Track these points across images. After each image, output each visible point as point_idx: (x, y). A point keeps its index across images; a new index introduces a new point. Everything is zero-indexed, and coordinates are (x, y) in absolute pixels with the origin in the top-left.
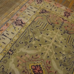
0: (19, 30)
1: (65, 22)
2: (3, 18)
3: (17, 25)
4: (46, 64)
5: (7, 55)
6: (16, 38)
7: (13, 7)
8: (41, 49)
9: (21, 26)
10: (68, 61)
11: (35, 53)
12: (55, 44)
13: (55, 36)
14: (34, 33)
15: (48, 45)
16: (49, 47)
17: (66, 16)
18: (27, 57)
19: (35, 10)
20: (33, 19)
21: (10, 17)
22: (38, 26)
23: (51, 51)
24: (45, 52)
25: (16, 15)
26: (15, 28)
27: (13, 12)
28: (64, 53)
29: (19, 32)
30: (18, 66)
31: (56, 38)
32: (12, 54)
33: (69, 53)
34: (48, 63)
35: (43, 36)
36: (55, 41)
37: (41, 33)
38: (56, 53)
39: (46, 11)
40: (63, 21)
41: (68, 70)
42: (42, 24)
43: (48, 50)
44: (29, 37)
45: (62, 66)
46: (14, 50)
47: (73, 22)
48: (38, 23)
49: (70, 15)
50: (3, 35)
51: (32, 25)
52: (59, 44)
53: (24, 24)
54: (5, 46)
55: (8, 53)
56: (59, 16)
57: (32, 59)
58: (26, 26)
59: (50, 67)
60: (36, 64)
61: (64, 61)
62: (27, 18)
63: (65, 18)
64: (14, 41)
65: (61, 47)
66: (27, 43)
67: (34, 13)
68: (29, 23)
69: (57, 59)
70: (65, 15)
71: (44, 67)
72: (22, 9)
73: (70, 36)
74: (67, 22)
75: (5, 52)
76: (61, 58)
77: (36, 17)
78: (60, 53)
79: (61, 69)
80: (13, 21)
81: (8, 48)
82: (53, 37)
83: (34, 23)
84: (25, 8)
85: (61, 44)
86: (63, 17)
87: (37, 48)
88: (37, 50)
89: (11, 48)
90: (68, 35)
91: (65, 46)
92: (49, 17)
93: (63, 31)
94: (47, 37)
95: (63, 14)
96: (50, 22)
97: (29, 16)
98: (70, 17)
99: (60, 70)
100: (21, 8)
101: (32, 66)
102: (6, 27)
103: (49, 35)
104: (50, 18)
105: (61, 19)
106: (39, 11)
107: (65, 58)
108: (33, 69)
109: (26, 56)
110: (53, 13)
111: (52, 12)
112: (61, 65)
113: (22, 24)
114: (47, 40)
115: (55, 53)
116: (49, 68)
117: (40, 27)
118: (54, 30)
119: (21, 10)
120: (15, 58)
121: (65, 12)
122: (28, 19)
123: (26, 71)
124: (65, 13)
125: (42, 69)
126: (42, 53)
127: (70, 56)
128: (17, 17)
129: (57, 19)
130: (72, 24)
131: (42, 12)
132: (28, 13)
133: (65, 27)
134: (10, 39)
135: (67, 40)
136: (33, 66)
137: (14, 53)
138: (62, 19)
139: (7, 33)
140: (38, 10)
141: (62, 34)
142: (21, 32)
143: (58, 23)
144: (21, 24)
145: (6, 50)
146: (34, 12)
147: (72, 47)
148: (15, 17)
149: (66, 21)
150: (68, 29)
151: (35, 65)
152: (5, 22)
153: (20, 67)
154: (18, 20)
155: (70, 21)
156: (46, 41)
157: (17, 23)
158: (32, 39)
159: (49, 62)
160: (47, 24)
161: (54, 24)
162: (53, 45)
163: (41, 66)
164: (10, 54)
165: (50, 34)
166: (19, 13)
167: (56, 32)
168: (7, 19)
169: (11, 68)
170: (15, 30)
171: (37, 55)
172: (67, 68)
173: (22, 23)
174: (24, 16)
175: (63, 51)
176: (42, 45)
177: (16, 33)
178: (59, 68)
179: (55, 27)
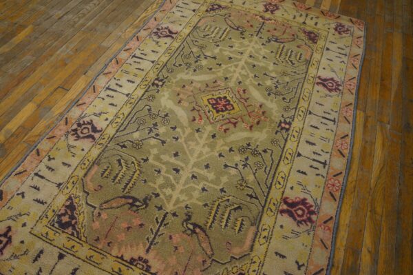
0: (167, 46)
1: (267, 22)
2: (125, 28)
3: (160, 37)
4: (237, 93)
5: (152, 88)
6: (164, 59)
7: (142, 6)
8: (222, 71)
9: (170, 38)
10: (284, 87)
11: (211, 78)
12: (250, 60)
13: (250, 49)
14: (202, 47)
15: (236, 63)
16: (240, 67)
17: (269, 12)
18: (195, 87)
19: (193, 6)
20: (193, 24)
21: (141, 25)
22: (208, 35)
23: (243, 72)
24: (231, 75)
25: (153, 19)
26: (157, 43)
27: (144, 15)
28: (273, 75)
29: (169, 48)
30: (180, 102)
31: (251, 51)
32: (162, 86)
33: (284, 74)
34: (241, 92)
35: (221, 50)
36: (251, 56)
37: (218, 46)
38: (255, 76)
39: (220, 6)
40: (263, 21)
41: (288, 101)
42: (216, 31)
43: (237, 72)
44: (191, 55)
45: (273, 95)
46: (166, 78)
47: (285, 21)
48: (207, 29)
49: (277, 9)
50: (134, 56)
51: (195, 33)
52: (260, 62)
53: (175, 34)
54: (144, 73)
55: (153, 84)
56: (253, 12)
57: (207, 89)
58: (182, 38)
59: (248, 99)
60: (218, 96)
61: (276, 87)
62: (180, 23)
63: (268, 15)
64: (161, 63)
65: (264, 65)
66: (190, 64)
67: (193, 13)
68: (187, 31)
69: (259, 84)
70: (267, 10)
71: (234, 99)
72: (165, 7)
73: (282, 46)
74: (273, 21)
75: (146, 83)
76: (269, 83)
77: (200, 20)
78: (265, 74)
79: (272, 101)
80: (150, 31)
81: (152, 76)
82: (244, 50)
83: (198, 30)
84: (171, 5)
85: (264, 60)
86: (261, 14)
87: (213, 70)
88: (214, 73)
89: (158, 75)
90: (277, 45)
91: (274, 64)
92: (230, 16)
93: (265, 39)
94: (230, 52)
95: (261, 8)
96: (233, 26)
97: (182, 19)
98: (278, 13)
99: (269, 102)
100: (161, 6)
101: (208, 100)
102: (137, 43)
103: (234, 48)
104: (232, 18)
105: (258, 17)
106: (204, 8)
107: (277, 82)
108: (213, 105)
109: (194, 85)
110: (237, 8)
111: (234, 7)
112: (269, 94)
113: (171, 34)
114: (231, 55)
115: (253, 75)
116: (246, 100)
117: (213, 35)
118: (244, 38)
119: (161, 9)
120: (170, 90)
121: (265, 3)
122: (183, 25)
123: (197, 108)
124: (265, 6)
125: (231, 103)
126: (226, 78)
127: (287, 79)
128: (156, 23)
129: (248, 18)
130: (283, 25)
131: (213, 9)
132: (180, 14)
133: (269, 31)
134: (153, 62)
135: (277, 53)
136: (211, 99)
137: (165, 84)
138: (261, 17)
139: (142, 52)
140: (202, 5)
141: (263, 44)
142: (173, 48)
143: (251, 26)
144: (168, 34)
145: (149, 79)
146: (194, 11)
147: (290, 63)
148: (152, 24)
149: (271, 20)
150: (277, 34)
151: (215, 97)
152: (131, 35)
153: (185, 104)
154: (160, 28)
155: (280, 20)
156: (230, 58)
157: (159, 34)
158: (198, 57)
159: (244, 91)
160: (226, 29)
161: (243, 28)
162: (246, 63)
163: (228, 98)
164: (157, 85)
165: (237, 46)
166: (159, 15)
167: (250, 41)
168: (135, 30)
169: (165, 106)
170: (160, 46)
171: (215, 82)
172: (284, 99)
173: (170, 32)
174: (171, 20)
175: (271, 72)
176: (222, 65)
177: (162, 50)
178: (267, 100)
179: (246, 34)
